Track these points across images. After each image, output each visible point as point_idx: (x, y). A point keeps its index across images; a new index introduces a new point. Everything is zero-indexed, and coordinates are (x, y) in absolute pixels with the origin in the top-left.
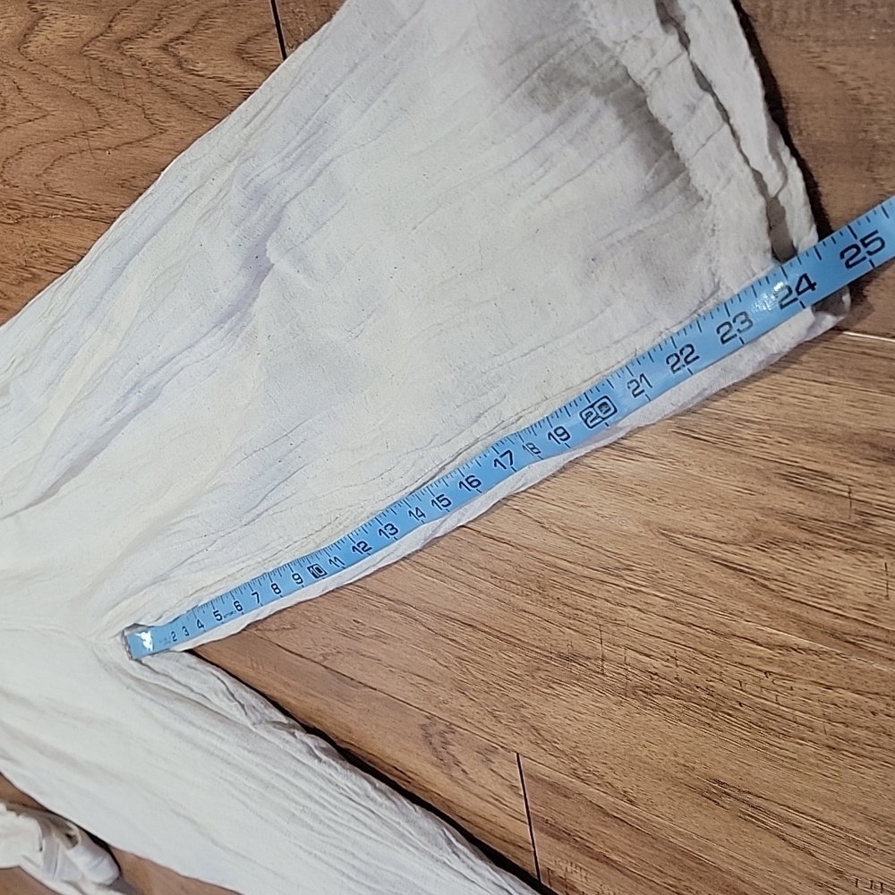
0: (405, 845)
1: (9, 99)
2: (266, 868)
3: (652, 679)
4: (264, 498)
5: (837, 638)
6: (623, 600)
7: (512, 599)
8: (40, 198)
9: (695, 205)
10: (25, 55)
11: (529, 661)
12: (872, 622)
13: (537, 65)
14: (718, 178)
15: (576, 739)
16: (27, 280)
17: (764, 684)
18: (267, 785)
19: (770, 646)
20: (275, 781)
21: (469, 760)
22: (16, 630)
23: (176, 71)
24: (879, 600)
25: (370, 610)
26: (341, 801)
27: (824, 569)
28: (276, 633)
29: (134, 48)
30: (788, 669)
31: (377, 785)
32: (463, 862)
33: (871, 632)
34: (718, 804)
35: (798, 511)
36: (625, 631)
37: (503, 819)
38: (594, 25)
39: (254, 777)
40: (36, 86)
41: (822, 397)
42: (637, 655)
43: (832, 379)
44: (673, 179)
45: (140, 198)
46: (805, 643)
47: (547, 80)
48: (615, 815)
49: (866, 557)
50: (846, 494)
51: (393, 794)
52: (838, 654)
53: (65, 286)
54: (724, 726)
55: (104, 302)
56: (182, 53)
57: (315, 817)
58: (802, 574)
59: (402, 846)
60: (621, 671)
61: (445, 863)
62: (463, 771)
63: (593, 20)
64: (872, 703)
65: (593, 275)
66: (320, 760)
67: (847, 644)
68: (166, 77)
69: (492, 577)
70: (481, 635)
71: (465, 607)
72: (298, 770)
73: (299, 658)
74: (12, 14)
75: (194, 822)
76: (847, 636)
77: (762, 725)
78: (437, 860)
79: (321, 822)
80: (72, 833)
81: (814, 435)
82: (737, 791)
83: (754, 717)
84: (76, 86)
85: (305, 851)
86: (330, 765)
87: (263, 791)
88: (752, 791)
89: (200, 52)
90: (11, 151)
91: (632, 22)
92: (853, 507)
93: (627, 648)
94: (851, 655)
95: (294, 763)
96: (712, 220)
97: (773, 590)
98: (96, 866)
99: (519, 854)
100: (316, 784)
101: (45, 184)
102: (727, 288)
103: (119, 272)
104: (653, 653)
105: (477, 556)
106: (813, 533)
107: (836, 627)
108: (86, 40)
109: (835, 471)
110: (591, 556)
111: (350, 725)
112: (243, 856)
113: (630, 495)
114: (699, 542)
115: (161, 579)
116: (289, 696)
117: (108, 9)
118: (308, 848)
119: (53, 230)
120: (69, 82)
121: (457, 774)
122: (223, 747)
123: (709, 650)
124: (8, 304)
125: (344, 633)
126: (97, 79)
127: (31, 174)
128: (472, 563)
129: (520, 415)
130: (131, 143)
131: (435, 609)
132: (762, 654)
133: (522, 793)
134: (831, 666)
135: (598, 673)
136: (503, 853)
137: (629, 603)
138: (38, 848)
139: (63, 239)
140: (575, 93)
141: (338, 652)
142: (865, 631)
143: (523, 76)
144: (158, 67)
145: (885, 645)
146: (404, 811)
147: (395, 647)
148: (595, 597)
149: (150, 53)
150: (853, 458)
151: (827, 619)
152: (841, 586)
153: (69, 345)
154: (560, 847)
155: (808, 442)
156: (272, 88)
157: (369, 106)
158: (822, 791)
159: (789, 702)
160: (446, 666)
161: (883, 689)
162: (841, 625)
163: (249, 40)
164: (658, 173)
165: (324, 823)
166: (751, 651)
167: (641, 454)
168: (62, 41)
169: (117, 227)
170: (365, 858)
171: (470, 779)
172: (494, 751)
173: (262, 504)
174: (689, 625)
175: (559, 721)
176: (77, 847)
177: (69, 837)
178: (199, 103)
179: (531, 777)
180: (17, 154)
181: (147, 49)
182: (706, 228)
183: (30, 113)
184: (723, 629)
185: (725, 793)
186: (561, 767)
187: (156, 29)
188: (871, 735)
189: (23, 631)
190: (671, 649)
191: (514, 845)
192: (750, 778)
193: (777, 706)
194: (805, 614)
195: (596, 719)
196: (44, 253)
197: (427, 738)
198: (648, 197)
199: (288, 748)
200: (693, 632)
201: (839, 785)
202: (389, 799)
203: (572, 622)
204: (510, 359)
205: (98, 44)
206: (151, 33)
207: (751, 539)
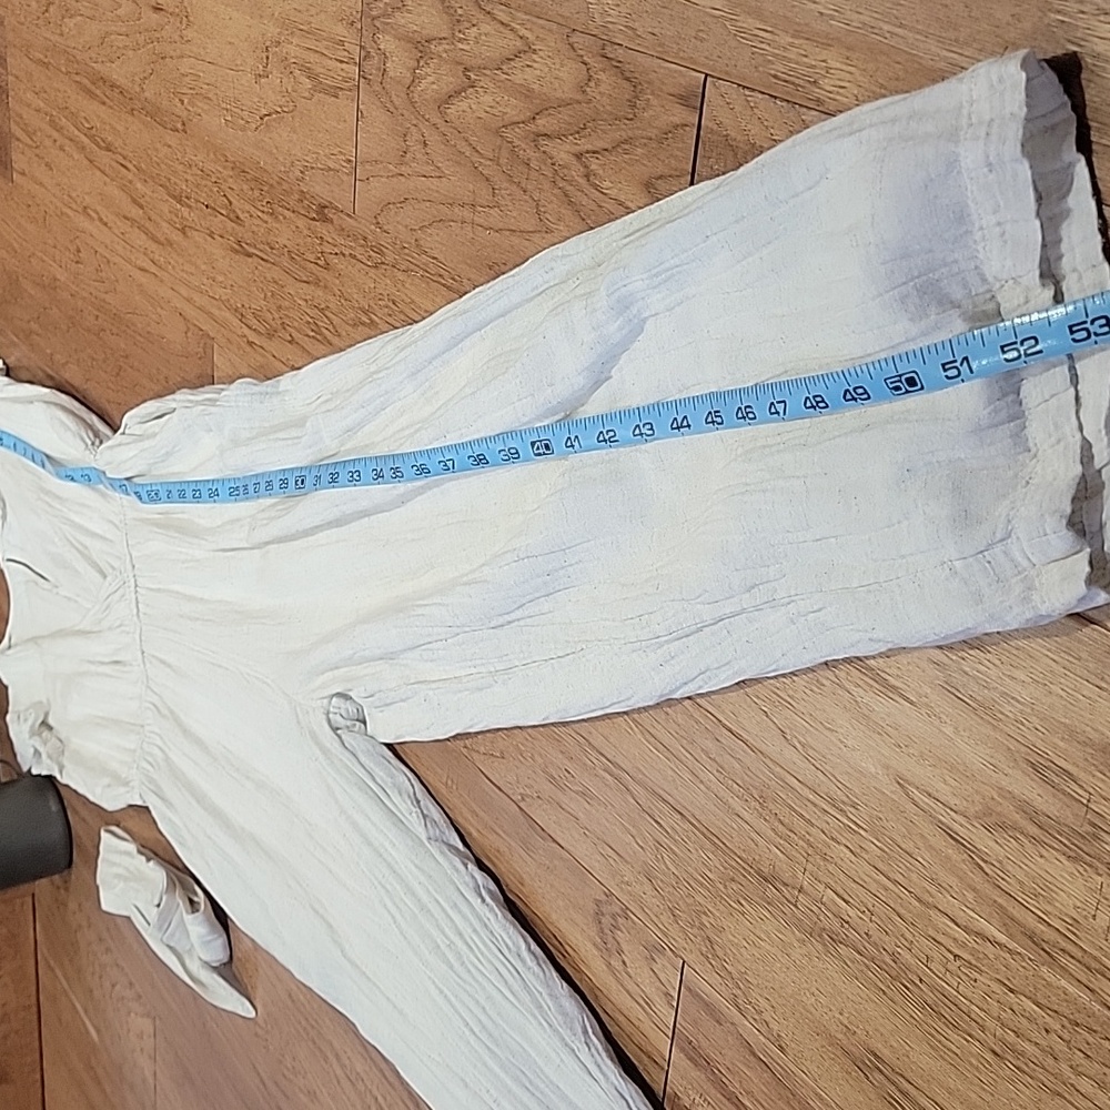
0: (540, 1017)
1: (411, 149)
2: (388, 999)
3: (842, 926)
4: (521, 606)
5: (1034, 942)
6: (839, 836)
7: (730, 800)
8: (407, 251)
9: (1019, 453)
10: (442, 114)
11: (725, 869)
12: (1073, 937)
13: (916, 274)
14: (1050, 436)
15: (748, 965)
16: (363, 324)
17: (949, 966)
18: (423, 908)
19: (966, 930)
20: (432, 907)
21: (633, 954)
22: (220, 666)
23: (582, 181)
24: (1085, 917)
25: (585, 764)
26: (489, 949)
27: (1041, 869)
28: (482, 757)
29: (549, 146)
30: (978, 959)
31: (532, 947)
32: (593, 1056)
33: (1070, 947)
34: (868, 1078)
35: (1035, 804)
36: (831, 868)
37: (647, 1026)
38: (981, 256)
39: (414, 894)
40: (443, 147)
41: (1089, 698)
42: (836, 897)
43: (1104, 685)
44: (1009, 422)
45: (502, 277)
46: (1002, 938)
47: (921, 291)
48: (762, 1057)
49: (1086, 871)
50: (1085, 802)
51: (544, 962)
52: (1030, 959)
53: (398, 340)
54: (898, 998)
55: (431, 367)
56: (593, 167)
57: (459, 956)
58: (1020, 867)
59: (535, 1018)
60: (815, 909)
61: (573, 1050)
62: (624, 962)
63: (981, 250)
64: (1048, 1019)
65: (903, 485)
66: (483, 900)
67: (1042, 952)
68: (570, 182)
69: (718, 771)
70: (687, 826)
71: (682, 793)
72: (458, 903)
73: (497, 791)
74: (444, 73)
75: (330, 926)
76: (1043, 943)
77: (935, 1008)
78: (567, 1045)
79: (463, 963)
80: (196, 899)
81: (1071, 734)
82: (890, 1070)
83: (930, 997)
84: (482, 160)
85: (437, 987)
86: (492, 910)
87: (417, 912)
88: (905, 1075)
89: (610, 171)
90: (395, 198)
91: (1014, 265)
92: (1088, 817)
93: (828, 886)
94: (1043, 965)
95: (456, 893)
96: (1031, 473)
97: (987, 874)
98: (210, 941)
99: (651, 1067)
100: (471, 924)
101: (416, 240)
102: (1018, 538)
103: (456, 341)
104: (851, 900)
105: (710, 745)
106: (1044, 830)
107: (1038, 932)
108: (506, 123)
109: (1082, 775)
110: (823, 782)
111: (524, 876)
112: (368, 978)
113: (879, 734)
114: (930, 802)
115: (389, 657)
116: (473, 826)
117: (538, 101)
118: (441, 986)
119: (407, 285)
120: (476, 154)
121: (616, 963)
122: (393, 853)
123: (907, 916)
124: (335, 340)
125: (552, 779)
126: (503, 161)
127: (406, 227)
128: (703, 750)
129: (793, 598)
130: (514, 231)
131: (650, 784)
132: (957, 935)
133: (675, 1005)
134: (1021, 969)
135: (791, 903)
136: (635, 1062)
137: (844, 841)
138: (156, 902)
139: (413, 297)
140: (944, 311)
141: (538, 797)
142: (1064, 944)
143: (900, 282)
144: (566, 171)
145: (1078, 964)
146: (551, 983)
147: (597, 811)
148: (812, 825)
149: (563, 155)
150: (1101, 767)
151: (1031, 921)
152: (1056, 893)
153: (382, 399)
154: (695, 1073)
155: (1063, 738)
156: (662, 211)
157: (745, 258)
158: (973, 1095)
159: (969, 994)
160: (642, 848)
161: (1063, 1009)
162: (1042, 931)
163: (660, 177)
164: (996, 411)
165: (466, 967)
166: (948, 929)
167: (902, 696)
168: (483, 115)
169: (470, 299)
170: (494, 1016)
171: (627, 973)
172: (661, 951)
173: (517, 612)
174: (896, 882)
175: (736, 941)
176: (197, 914)
177: (191, 902)
178: (593, 218)
179: (689, 990)
180: (400, 203)
181: (562, 152)
182: (1023, 478)
183: (428, 169)
184: (926, 897)
185: (878, 1068)
186: (723, 989)
187: (577, 136)
188: (1038, 1052)
189: (227, 669)
190: (870, 901)
191: (649, 1057)
192: (906, 1059)
193: (956, 993)
194: (1010, 909)
195: (774, 950)
196: (391, 304)
197: (599, 914)
198: (978, 430)
199: (455, 878)
200: (897, 891)
201: (993, 1095)
202: (540, 966)
203: (782, 842)
204: (801, 540)
205: (517, 130)
206: (570, 137)
207: (981, 815)
